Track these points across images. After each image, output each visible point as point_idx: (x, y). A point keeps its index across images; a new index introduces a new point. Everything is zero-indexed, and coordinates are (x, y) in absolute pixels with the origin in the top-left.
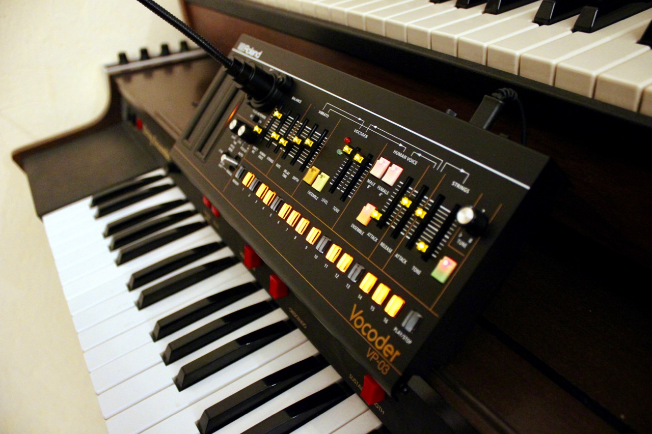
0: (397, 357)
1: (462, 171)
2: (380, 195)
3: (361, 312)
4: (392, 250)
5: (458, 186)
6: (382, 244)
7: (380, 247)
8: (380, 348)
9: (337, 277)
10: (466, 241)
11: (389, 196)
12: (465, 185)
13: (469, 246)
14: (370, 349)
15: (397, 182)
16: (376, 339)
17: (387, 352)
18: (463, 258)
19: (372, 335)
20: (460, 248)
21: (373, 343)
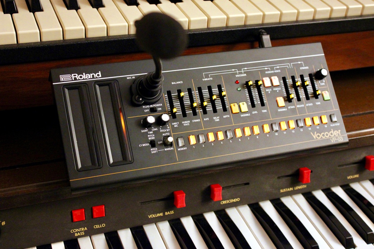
0: (340, 132)
1: (299, 63)
2: (278, 91)
3: (316, 132)
4: (303, 105)
5: (303, 68)
6: (298, 106)
7: (298, 108)
8: (333, 135)
9: (294, 132)
10: (323, 82)
11: (282, 89)
12: (305, 66)
13: (325, 83)
14: (331, 139)
15: (280, 82)
16: (329, 134)
17: (336, 134)
18: (327, 88)
19: (327, 135)
20: (323, 86)
21: (330, 136)
